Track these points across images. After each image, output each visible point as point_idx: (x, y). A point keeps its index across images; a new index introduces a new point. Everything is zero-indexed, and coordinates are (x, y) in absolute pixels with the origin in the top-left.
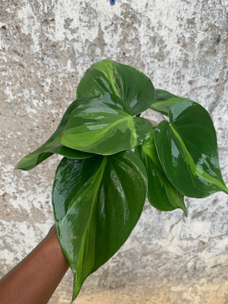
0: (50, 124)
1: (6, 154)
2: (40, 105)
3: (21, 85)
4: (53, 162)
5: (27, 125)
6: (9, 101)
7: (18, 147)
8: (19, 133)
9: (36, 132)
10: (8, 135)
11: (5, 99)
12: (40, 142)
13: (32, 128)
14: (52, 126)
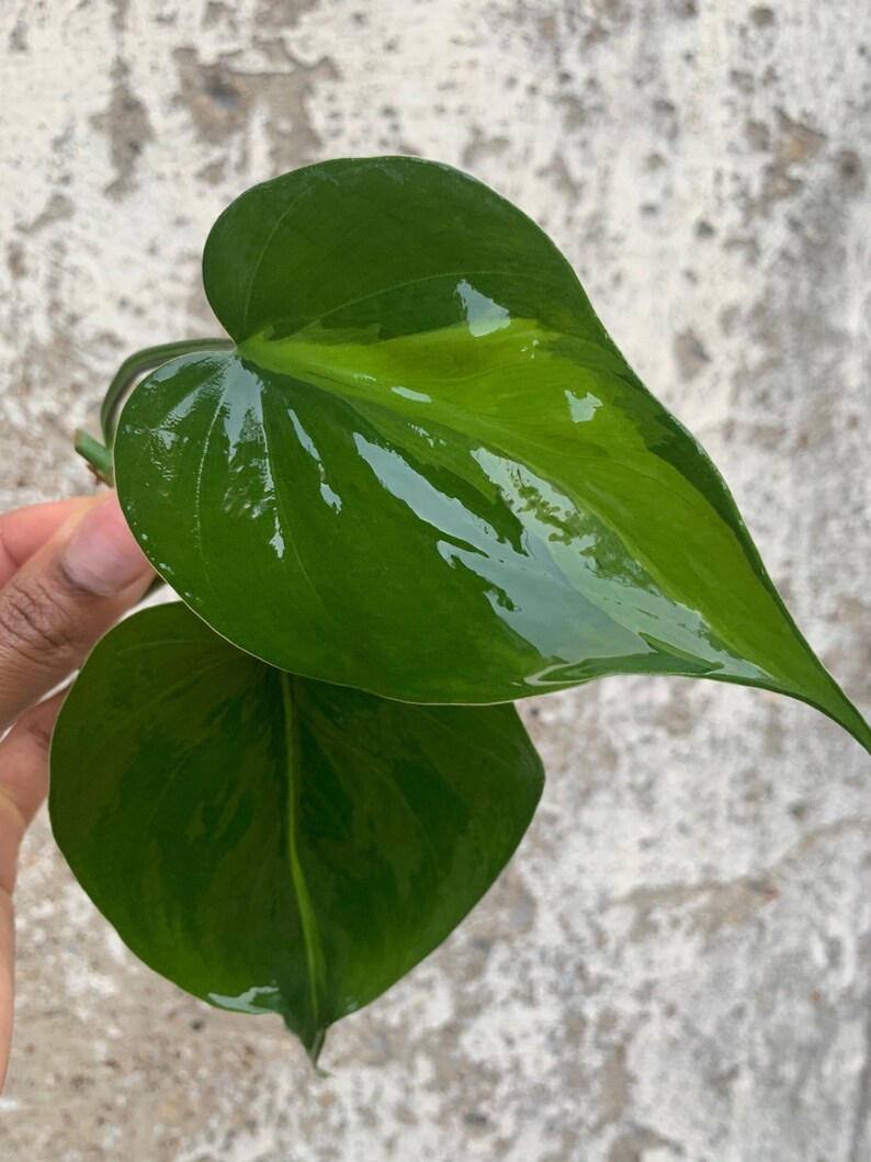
0: (180, 1041)
5: (57, 1060)
9: (102, 1091)
12: (117, 1140)
13: (80, 1070)
14: (188, 1052)
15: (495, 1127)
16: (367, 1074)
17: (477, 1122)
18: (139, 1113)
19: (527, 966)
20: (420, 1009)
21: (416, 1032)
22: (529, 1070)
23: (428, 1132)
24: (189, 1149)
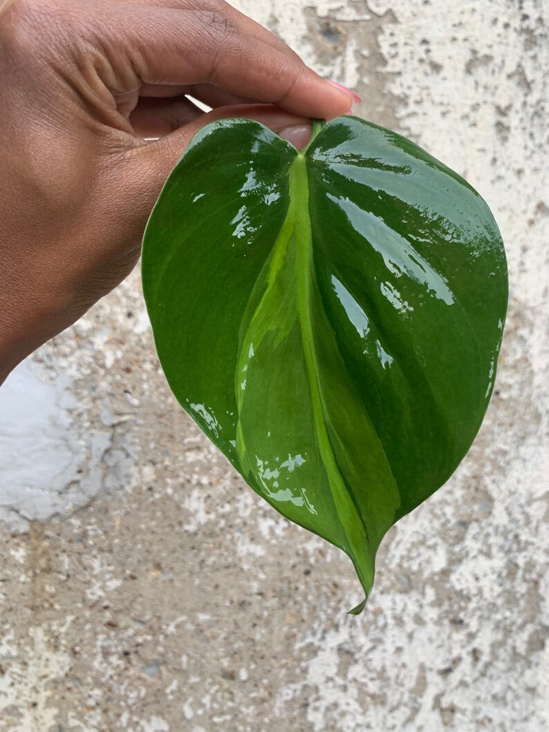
0: (298, 580)
1: (148, 686)
2: (279, 531)
3: (234, 484)
4: (290, 692)
5: (231, 592)
6: (191, 528)
7: (193, 658)
8: (203, 617)
9: (256, 609)
10: (168, 625)
11: (180, 524)
12: (262, 635)
13: (243, 598)
14: (302, 587)
15: (467, 626)
16: (399, 598)
17: (458, 623)
18: (275, 621)
19: (488, 535)
20: (428, 561)
21: (426, 574)
22: (487, 594)
23: (431, 628)
24: (302, 640)
